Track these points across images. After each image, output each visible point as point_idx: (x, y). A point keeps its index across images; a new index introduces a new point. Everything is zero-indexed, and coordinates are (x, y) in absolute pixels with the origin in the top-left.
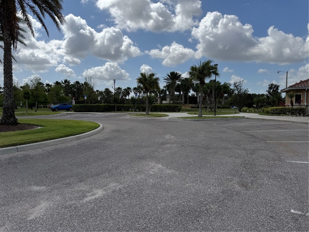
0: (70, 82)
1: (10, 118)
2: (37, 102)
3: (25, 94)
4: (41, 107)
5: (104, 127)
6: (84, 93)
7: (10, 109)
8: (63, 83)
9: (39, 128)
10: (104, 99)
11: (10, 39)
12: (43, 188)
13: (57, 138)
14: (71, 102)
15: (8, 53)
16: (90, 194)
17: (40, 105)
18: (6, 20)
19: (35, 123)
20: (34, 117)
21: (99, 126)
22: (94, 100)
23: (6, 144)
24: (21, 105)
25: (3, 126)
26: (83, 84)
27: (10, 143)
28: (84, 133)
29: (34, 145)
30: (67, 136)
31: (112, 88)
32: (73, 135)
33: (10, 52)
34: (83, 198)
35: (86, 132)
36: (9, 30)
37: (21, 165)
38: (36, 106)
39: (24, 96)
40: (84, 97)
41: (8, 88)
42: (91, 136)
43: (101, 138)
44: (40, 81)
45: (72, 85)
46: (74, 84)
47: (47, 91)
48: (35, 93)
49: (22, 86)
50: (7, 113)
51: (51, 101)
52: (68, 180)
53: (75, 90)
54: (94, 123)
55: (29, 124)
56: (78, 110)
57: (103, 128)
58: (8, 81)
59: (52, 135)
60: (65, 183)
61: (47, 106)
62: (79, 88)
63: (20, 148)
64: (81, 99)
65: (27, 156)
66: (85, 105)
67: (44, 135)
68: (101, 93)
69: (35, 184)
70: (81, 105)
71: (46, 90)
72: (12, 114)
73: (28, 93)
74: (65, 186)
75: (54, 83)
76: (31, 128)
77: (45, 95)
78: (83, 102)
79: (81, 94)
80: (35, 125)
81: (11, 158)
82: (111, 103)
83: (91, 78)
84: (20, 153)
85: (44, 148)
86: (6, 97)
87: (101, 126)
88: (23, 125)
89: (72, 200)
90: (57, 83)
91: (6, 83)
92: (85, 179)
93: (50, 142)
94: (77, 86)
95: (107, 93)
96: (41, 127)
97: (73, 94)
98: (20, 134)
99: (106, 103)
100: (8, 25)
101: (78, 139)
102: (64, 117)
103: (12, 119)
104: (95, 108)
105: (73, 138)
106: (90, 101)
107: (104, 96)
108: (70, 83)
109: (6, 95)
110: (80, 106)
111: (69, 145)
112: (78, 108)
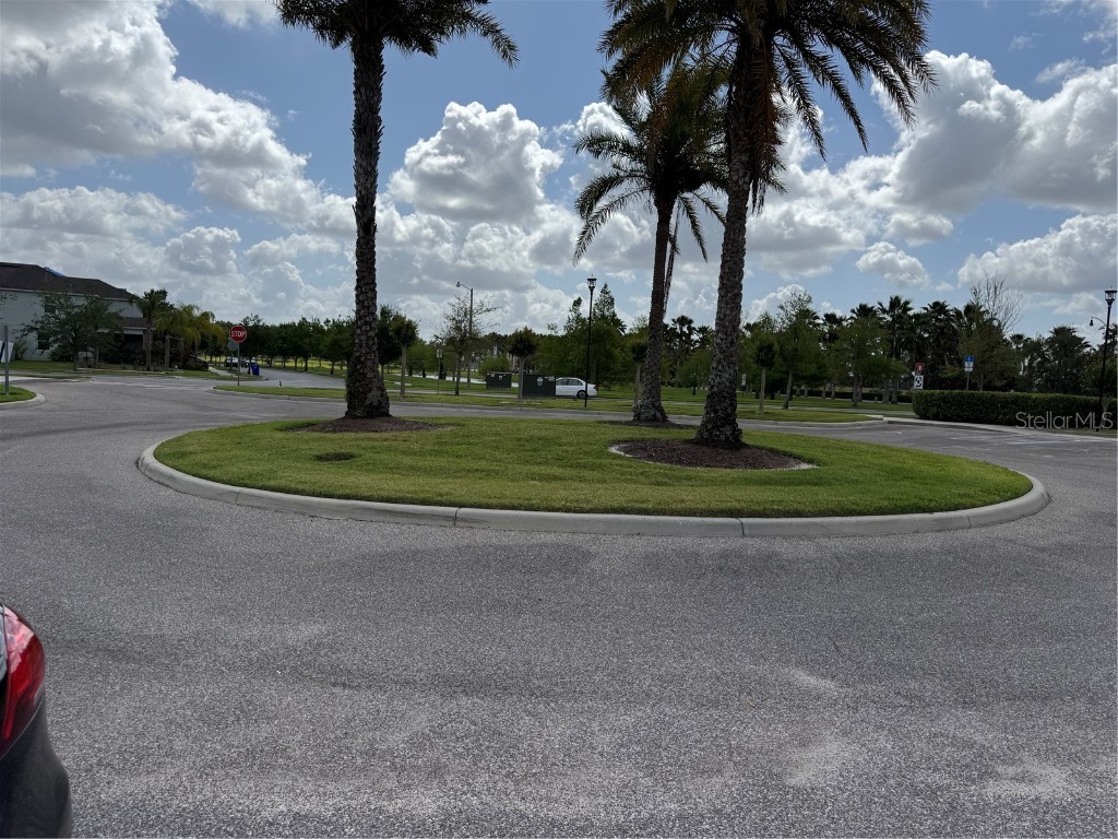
0: (909, 306)
1: (723, 426)
2: (793, 375)
3: (761, 349)
4: (802, 392)
5: (1051, 494)
6: (961, 347)
7: (725, 398)
8: (884, 311)
9: (805, 466)
10: (1046, 370)
11: (747, 179)
12: (827, 685)
13: (865, 511)
14: (906, 379)
15: (737, 225)
16: (1011, 771)
17: (799, 386)
18: (742, 120)
19: (788, 449)
20: (781, 425)
21: (1030, 487)
22: (1002, 376)
23: (715, 505)
24: (744, 383)
25: (704, 448)
26: (958, 313)
27: (723, 506)
28: (965, 508)
29: (791, 524)
30: (904, 511)
31: (1092, 324)
32: (924, 511)
33: (741, 222)
34: (981, 777)
35: (974, 506)
36: (746, 151)
37: (757, 585)
38: (788, 391)
39: (758, 357)
40: (961, 363)
41: (726, 333)
42: (994, 524)
43: (1042, 543)
44: (811, 307)
45: (917, 316)
46: (925, 316)
47: (825, 340)
48: (790, 347)
49: (752, 322)
50: (716, 411)
51: (837, 375)
52: (913, 685)
53: (926, 335)
54: (1006, 470)
55: (772, 451)
56: (934, 410)
57: (1046, 496)
58: (728, 312)
59: (849, 497)
60: (903, 692)
61: (822, 389)
62: (942, 329)
63: (751, 526)
64: (949, 371)
65: (769, 558)
66: (963, 396)
67: (824, 496)
68: (1033, 347)
69: (799, 664)
70: (946, 392)
71: (822, 338)
72: (729, 415)
73: (770, 347)
74: (902, 702)
75: (853, 311)
76: (781, 466)
77: (819, 354)
78: (959, 381)
79: (951, 350)
80: (791, 456)
81: (724, 555)
82: (1077, 390)
83: (996, 288)
84: (750, 541)
85: (824, 542)
86: (719, 362)
87: (1038, 488)
88: (755, 450)
89: (936, 770)
90: (864, 311)
91: (722, 320)
92: (984, 699)
93: (842, 524)
94: (937, 319)
95: (1064, 346)
96: (810, 466)
97: (919, 350)
98: (749, 481)
99: (1054, 388)
100: (745, 135)
101: (943, 527)
102: (879, 433)
103: (728, 431)
104: (1003, 407)
105: (923, 520)
106: (985, 377)
107: (1045, 360)
108: (911, 309)
109: (719, 356)
110: (944, 399)
111: (909, 544)
112: (933, 406)
